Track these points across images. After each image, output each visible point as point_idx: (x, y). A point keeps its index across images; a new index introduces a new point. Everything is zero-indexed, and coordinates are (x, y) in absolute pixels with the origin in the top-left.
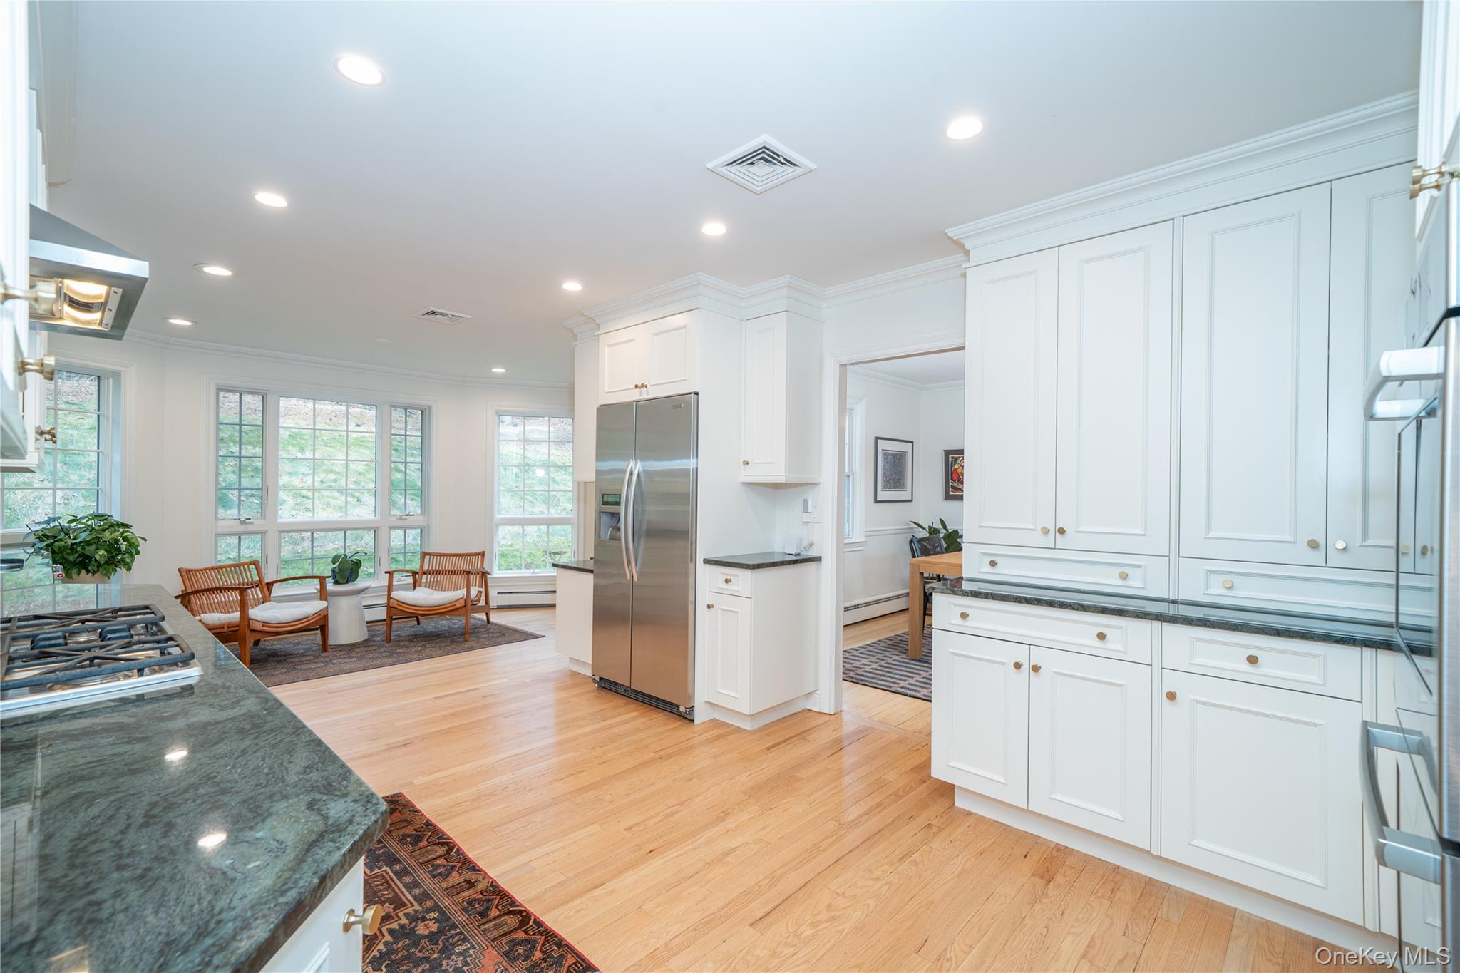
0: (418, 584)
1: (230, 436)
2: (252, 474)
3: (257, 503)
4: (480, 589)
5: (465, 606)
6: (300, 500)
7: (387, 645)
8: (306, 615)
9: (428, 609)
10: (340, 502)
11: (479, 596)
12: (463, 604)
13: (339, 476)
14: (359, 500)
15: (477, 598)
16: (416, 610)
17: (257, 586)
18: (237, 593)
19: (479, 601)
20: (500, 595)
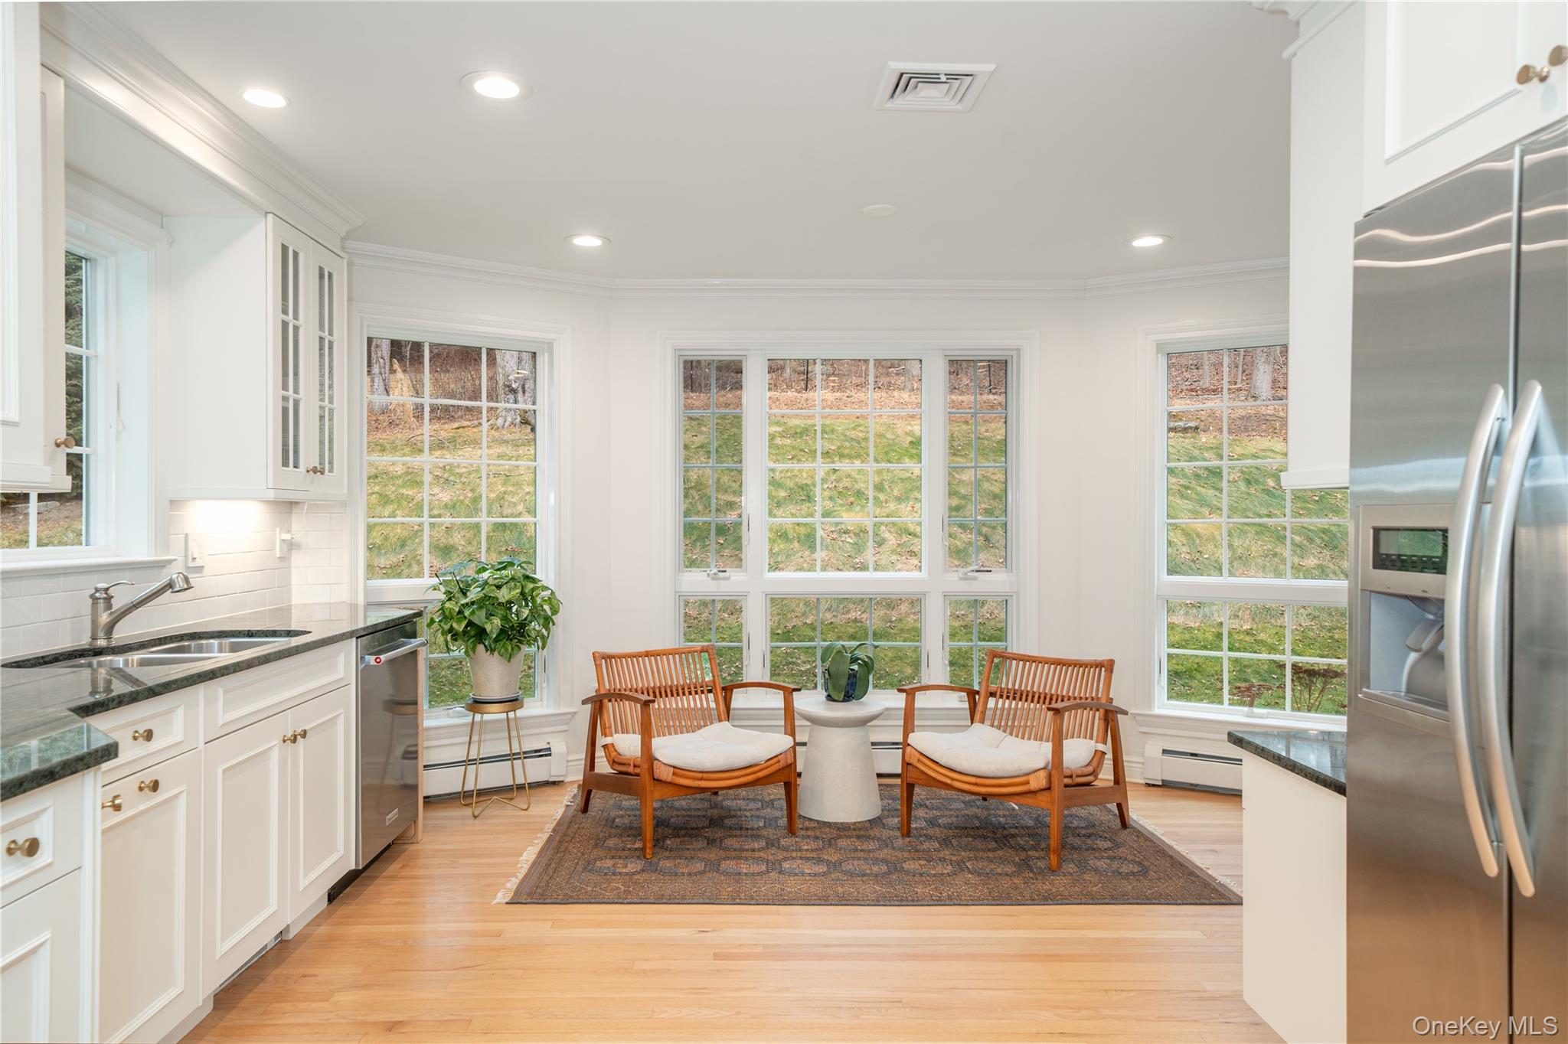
0: (978, 716)
1: (839, 448)
2: (852, 499)
3: (849, 543)
4: (1101, 747)
5: (1049, 788)
6: (905, 538)
7: (899, 842)
8: (753, 762)
9: (973, 780)
10: (958, 543)
11: (1095, 763)
12: (1043, 784)
13: (963, 502)
14: (987, 539)
15: (1090, 769)
16: (952, 779)
17: (710, 691)
18: (639, 706)
19: (1094, 773)
20: (1167, 757)
